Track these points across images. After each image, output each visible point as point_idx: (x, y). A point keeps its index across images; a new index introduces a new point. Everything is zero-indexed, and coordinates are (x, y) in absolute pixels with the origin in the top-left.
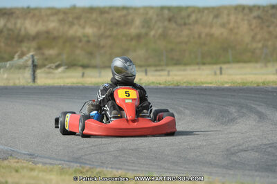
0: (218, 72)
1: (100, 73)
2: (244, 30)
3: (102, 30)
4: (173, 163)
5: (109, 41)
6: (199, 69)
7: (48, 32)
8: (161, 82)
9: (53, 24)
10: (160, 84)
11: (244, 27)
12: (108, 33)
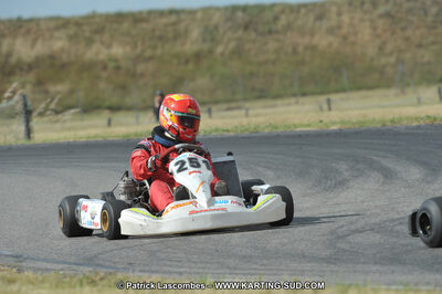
0: (325, 106)
1: (137, 118)
3: (139, 49)
5: (151, 66)
6: (297, 103)
7: (52, 57)
8: (229, 128)
9: (59, 44)
10: (227, 131)
11: (365, 33)
12: (148, 53)
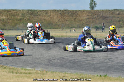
2: (56, 18)
4: (30, 64)
